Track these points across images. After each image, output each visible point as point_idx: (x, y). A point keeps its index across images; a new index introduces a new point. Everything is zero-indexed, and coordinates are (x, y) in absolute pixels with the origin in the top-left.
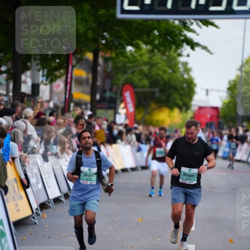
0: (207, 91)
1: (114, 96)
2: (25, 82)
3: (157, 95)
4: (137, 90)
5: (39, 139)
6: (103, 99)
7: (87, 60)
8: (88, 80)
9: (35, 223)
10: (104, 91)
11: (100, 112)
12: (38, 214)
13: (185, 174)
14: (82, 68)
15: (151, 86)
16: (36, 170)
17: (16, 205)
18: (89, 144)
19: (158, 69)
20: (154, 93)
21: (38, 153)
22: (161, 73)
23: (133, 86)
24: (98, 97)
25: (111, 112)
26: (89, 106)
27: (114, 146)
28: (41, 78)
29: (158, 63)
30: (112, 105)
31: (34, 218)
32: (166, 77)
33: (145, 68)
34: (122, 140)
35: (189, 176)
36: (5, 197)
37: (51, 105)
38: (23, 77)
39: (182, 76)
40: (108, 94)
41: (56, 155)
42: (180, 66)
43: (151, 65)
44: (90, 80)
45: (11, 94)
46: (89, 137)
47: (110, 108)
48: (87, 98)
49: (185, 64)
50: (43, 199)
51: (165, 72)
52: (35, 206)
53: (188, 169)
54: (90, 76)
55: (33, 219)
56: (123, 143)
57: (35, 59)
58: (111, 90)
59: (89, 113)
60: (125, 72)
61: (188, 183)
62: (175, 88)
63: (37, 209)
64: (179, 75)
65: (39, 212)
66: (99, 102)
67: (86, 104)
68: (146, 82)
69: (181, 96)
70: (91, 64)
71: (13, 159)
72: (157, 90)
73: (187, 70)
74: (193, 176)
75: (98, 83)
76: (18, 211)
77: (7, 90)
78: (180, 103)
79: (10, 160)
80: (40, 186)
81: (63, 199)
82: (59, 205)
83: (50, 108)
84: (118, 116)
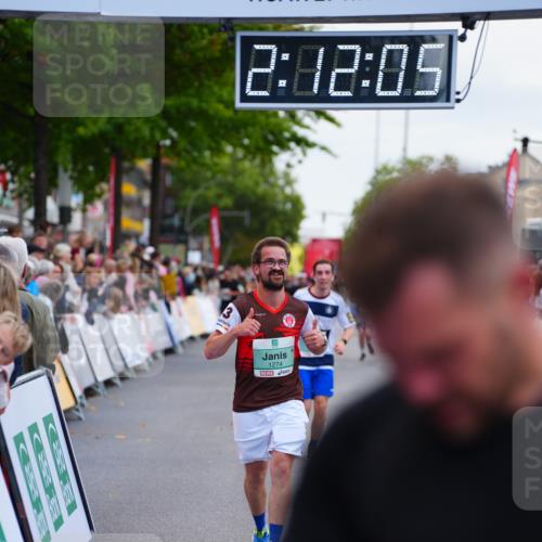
0: (324, 216)
3: (247, 221)
7: (140, 173)
9: (80, 419)
11: (166, 250)
12: (82, 405)
20: (242, 218)
21: (78, 312)
25: (180, 248)
27: (190, 299)
28: (76, 200)
30: (182, 237)
31: (77, 410)
34: (201, 290)
39: (282, 189)
41: (105, 314)
43: (237, 173)
47: (177, 242)
50: (89, 382)
52: (78, 392)
55: (77, 413)
56: (203, 294)
59: (150, 250)
62: (274, 213)
63: (81, 397)
64: (277, 190)
65: (85, 401)
68: (228, 201)
69: (282, 222)
70: (148, 177)
72: (246, 214)
73: (289, 182)
81: (118, 381)
82: (112, 390)
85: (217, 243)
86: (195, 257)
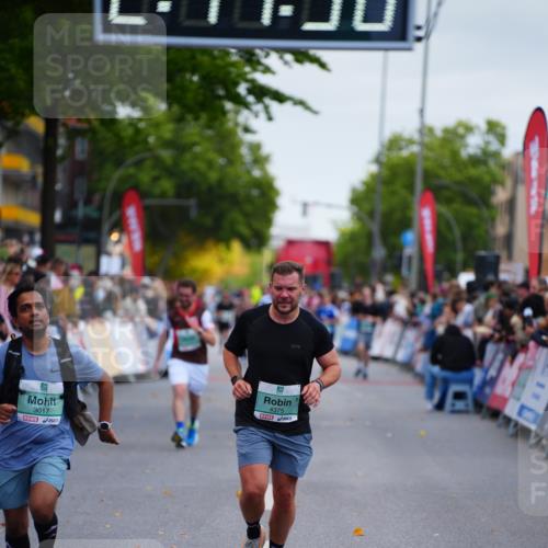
0: (306, 205)
1: (95, 214)
3: (194, 213)
4: (148, 202)
6: (69, 221)
7: (31, 134)
8: (34, 178)
10: (73, 205)
11: (62, 251)
13: (267, 399)
15: (178, 195)
18: (41, 321)
19: (196, 157)
22: (201, 165)
24: (58, 216)
25: (88, 250)
26: (38, 237)
29: (195, 144)
30: (92, 235)
33: (166, 155)
35: (279, 402)
39: (249, 172)
40: (81, 211)
42: (244, 151)
44: (40, 180)
46: (38, 305)
47: (87, 241)
48: (33, 219)
49: (255, 148)
51: (210, 164)
53: (276, 386)
54: (40, 170)
60: (119, 163)
61: (275, 420)
62: (234, 200)
66: (61, 226)
67: (31, 233)
68: (167, 185)
69: (247, 215)
72: (192, 202)
73: (260, 160)
74: (287, 403)
75: (59, 187)
78: (245, 231)
84: (104, 261)
85: (138, 246)
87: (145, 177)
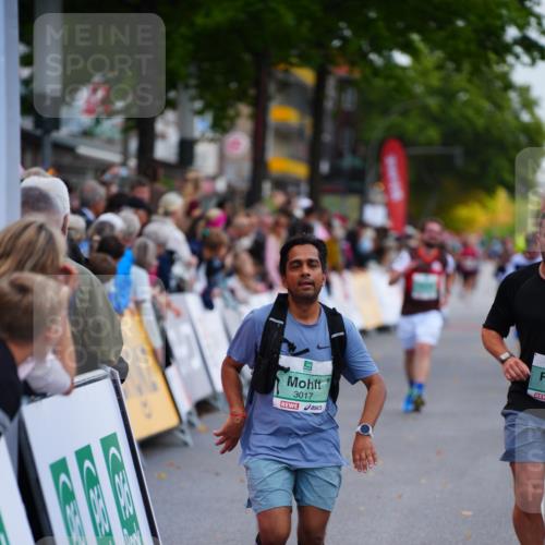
2: (163, 137)
3: (459, 162)
5: (194, 260)
6: (336, 172)
7: (300, 86)
9: (185, 444)
10: (339, 155)
11: (330, 202)
12: (191, 424)
13: (543, 375)
14: (288, 103)
15: (445, 143)
16: (186, 329)
17: (145, 405)
18: (312, 283)
20: (449, 159)
22: (470, 113)
23: (403, 141)
24: (325, 167)
25: (353, 201)
26: (304, 188)
28: (200, 126)
30: (356, 185)
31: (182, 432)
32: (480, 122)
33: (433, 103)
36: (122, 387)
37: (221, 185)
38: (160, 126)
39: (517, 118)
42: (513, 95)
43: (447, 95)
44: (308, 131)
45: (133, 163)
47: (351, 191)
48: (300, 170)
49: (524, 91)
50: (203, 391)
51: (479, 111)
52: (185, 406)
54: (308, 122)
55: (180, 436)
57: (187, 87)
58: (354, 152)
59: (305, 202)
60: (385, 112)
63: (189, 413)
64: (508, 116)
65: (195, 419)
66: (327, 178)
67: (297, 183)
68: (433, 133)
71: (138, 304)
72: (458, 151)
73: (529, 104)
75: (327, 137)
76: (149, 416)
77: (125, 153)
79: (132, 305)
80: (196, 363)
83: (215, 194)
86: (376, 215)
87: (411, 126)
